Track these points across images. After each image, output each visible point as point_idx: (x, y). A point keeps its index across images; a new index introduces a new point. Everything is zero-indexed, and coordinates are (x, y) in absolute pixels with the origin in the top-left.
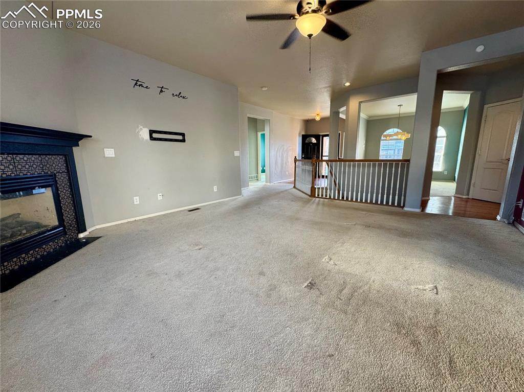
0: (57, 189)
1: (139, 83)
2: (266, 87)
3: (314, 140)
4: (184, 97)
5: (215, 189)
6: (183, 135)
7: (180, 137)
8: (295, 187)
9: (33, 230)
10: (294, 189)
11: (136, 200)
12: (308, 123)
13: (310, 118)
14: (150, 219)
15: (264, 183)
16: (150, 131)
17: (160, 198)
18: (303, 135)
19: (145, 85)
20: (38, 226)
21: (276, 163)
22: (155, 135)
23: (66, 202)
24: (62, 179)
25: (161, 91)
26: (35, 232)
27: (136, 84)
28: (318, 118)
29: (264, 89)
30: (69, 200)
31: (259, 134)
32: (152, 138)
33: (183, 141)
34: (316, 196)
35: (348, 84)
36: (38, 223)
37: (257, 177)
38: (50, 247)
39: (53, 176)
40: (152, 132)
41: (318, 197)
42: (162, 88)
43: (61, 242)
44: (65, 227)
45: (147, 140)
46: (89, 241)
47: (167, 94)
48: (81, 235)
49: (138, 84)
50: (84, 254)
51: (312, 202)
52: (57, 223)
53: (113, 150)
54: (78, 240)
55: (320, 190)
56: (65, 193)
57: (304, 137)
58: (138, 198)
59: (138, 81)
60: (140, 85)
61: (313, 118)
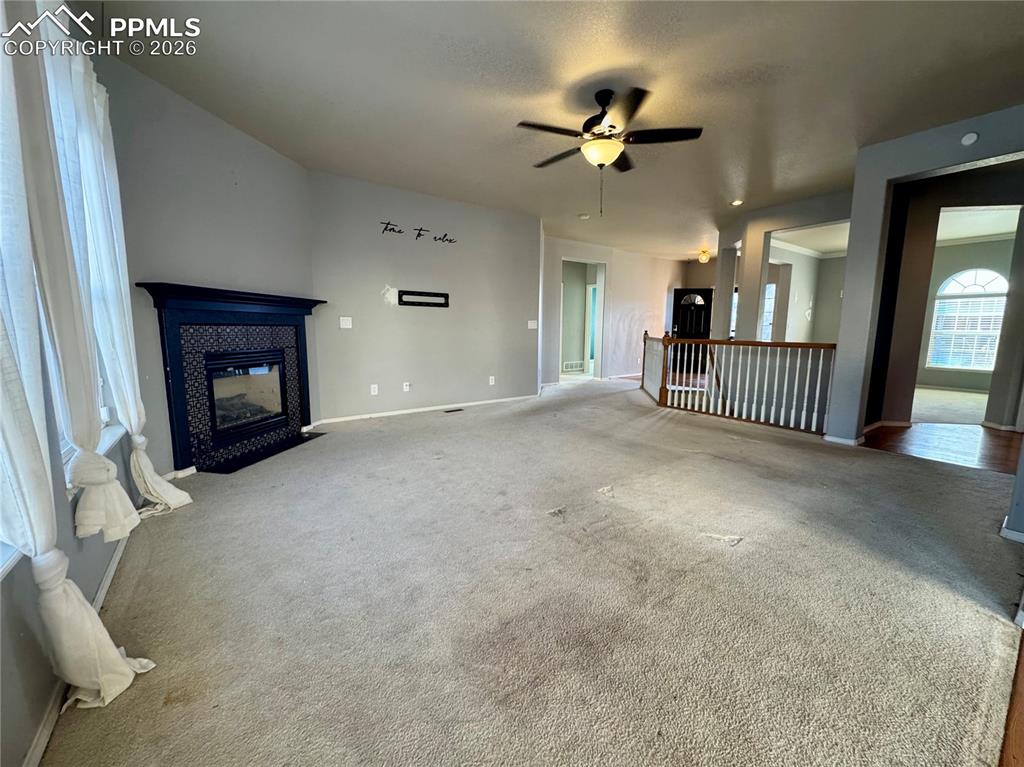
0: (284, 368)
1: (390, 227)
2: (586, 215)
3: (699, 300)
4: (450, 241)
5: (492, 381)
6: (446, 296)
7: (441, 300)
8: (642, 387)
9: (256, 415)
10: (640, 391)
11: (374, 390)
12: (688, 266)
13: (692, 258)
14: (389, 418)
15: (591, 378)
16: (400, 292)
17: (406, 389)
18: (676, 290)
19: (397, 229)
20: (261, 410)
21: (617, 342)
22: (406, 298)
23: (292, 384)
24: (291, 356)
25: (419, 235)
26: (259, 417)
27: (385, 229)
28: (704, 259)
29: (583, 218)
30: (295, 382)
31: (590, 288)
32: (401, 302)
33: (446, 305)
34: (669, 404)
35: (737, 203)
36: (262, 407)
37: (582, 365)
38: (271, 438)
39: (282, 351)
40: (401, 293)
41: (672, 406)
42: (421, 230)
43: (282, 434)
44: (287, 415)
45: (394, 306)
46: (312, 436)
47: (427, 237)
48: (305, 429)
49: (388, 227)
50: (305, 449)
51: (655, 413)
52: (280, 410)
53: (350, 319)
54: (300, 434)
55: (690, 396)
56: (292, 372)
57: (679, 295)
58: (376, 386)
59: (388, 224)
60: (390, 230)
61: (696, 258)
